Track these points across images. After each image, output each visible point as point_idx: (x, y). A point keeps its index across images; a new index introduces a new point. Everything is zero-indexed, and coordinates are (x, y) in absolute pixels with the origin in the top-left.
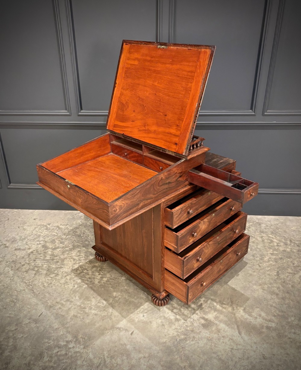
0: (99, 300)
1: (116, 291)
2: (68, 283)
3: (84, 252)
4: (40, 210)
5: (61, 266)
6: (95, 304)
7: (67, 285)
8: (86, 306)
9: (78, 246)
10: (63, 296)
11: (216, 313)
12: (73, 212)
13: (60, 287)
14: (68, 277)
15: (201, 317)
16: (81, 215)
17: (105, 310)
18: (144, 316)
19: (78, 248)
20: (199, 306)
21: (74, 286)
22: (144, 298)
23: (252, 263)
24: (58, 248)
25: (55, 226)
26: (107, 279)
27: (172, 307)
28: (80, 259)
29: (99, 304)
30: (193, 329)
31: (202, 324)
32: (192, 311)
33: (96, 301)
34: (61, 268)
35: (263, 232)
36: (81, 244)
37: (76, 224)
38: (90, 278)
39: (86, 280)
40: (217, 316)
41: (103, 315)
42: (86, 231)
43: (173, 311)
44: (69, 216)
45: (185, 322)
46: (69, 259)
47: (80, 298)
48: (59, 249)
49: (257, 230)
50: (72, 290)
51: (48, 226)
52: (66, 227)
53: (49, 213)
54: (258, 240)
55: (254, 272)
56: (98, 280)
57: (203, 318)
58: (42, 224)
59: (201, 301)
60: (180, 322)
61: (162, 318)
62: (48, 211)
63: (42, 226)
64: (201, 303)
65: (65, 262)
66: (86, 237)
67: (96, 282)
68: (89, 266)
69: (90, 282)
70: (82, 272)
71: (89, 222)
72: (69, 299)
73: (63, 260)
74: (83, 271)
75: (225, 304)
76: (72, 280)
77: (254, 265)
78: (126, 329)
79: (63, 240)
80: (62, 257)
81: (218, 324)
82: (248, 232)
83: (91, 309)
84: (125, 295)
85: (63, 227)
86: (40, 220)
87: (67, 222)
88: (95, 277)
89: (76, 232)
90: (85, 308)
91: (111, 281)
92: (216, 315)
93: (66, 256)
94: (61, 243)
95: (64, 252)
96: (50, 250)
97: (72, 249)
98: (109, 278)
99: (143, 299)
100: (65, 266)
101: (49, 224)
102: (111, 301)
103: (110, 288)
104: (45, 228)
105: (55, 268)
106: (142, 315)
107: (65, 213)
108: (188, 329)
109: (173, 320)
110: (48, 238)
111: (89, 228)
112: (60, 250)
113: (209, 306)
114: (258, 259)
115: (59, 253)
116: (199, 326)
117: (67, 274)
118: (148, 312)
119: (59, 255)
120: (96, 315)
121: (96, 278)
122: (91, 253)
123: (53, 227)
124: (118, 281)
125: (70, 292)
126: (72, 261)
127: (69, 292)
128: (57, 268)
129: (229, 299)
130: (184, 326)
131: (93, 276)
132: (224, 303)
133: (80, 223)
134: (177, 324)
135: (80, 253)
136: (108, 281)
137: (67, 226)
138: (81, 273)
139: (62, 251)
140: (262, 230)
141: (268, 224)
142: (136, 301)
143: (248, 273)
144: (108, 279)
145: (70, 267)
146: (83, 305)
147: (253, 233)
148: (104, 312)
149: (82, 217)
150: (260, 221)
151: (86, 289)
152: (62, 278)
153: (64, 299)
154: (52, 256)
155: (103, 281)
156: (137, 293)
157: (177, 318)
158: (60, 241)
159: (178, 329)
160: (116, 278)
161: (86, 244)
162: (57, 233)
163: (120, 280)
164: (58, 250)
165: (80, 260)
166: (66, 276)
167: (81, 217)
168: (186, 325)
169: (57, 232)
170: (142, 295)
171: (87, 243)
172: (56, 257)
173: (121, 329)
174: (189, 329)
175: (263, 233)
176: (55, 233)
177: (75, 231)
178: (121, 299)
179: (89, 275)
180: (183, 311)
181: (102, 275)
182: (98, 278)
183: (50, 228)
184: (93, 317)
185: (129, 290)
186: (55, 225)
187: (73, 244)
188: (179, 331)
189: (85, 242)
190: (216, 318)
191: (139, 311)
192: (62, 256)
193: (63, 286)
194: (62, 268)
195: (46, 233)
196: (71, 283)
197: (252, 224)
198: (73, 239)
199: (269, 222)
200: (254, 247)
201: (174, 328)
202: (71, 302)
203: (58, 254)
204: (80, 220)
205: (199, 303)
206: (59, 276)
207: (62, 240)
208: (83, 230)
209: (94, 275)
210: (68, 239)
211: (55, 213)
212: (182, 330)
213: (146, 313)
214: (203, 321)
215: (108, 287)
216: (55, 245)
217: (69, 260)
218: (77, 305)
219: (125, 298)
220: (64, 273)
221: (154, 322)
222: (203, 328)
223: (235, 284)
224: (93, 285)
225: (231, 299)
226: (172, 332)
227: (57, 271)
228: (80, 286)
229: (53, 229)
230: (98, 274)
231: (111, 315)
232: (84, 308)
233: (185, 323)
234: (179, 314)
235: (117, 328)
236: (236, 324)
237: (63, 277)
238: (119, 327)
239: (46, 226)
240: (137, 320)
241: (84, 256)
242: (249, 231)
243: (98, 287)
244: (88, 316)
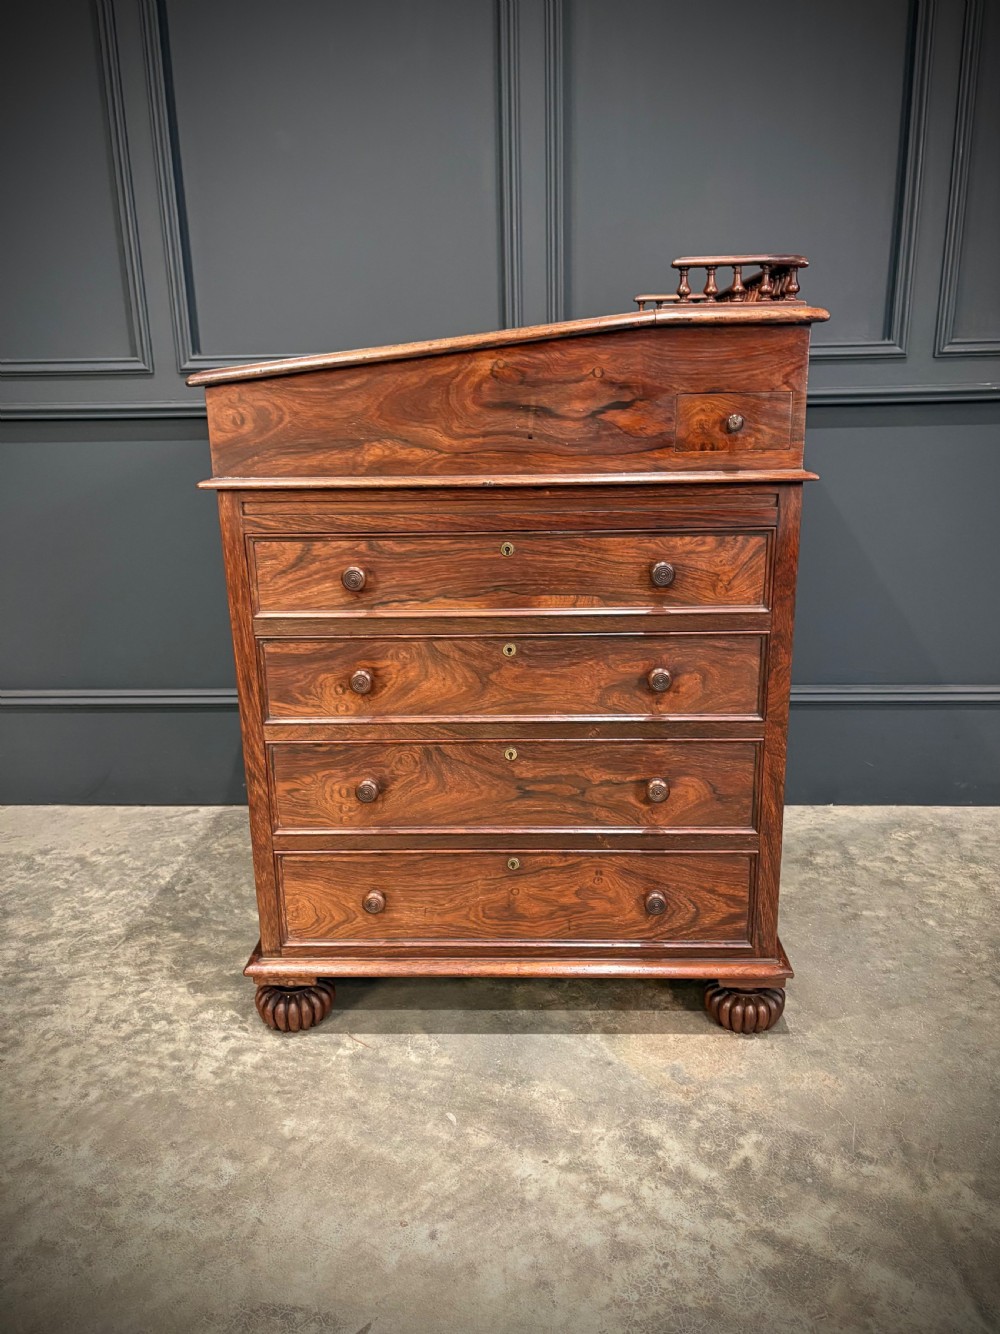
0: (202, 1160)
1: (300, 1109)
2: (60, 1082)
3: (174, 951)
4: (24, 807)
5: (47, 1006)
6: (171, 1183)
7: (52, 1088)
8: (121, 1191)
9: (150, 928)
10: (14, 1144)
11: (828, 1210)
12: (158, 811)
13: (10, 1101)
14: (65, 1056)
15: (752, 1235)
16: (191, 821)
17: (220, 1210)
18: (433, 1236)
19: (150, 934)
20: (732, 1171)
21: (87, 1095)
22: (438, 1138)
23: (959, 972)
24: (57, 934)
25: (66, 859)
26: (263, 1058)
27: (591, 1179)
28: (148, 977)
29: (196, 1181)
30: (716, 1299)
31: (763, 1271)
32: (702, 1202)
33: (185, 1163)
34: (43, 1014)
35: (973, 860)
36: (169, 918)
37: (163, 849)
38: (173, 1056)
39: (151, 1065)
40: (838, 1222)
41: (207, 1235)
42: (203, 873)
43: (597, 1201)
44: (138, 824)
45: (669, 1260)
46: (94, 978)
47: (99, 1153)
48: (57, 939)
49: (944, 852)
50: (67, 1111)
51: (39, 859)
52: (117, 859)
53: (60, 814)
54: (960, 888)
55: (981, 1008)
56: (216, 1065)
57: (768, 1238)
58: (15, 851)
59: (741, 1146)
60: (636, 1263)
61: (538, 1243)
62: (55, 811)
63: (11, 860)
64: (746, 1160)
65: (71, 991)
66: (196, 893)
67: (205, 1071)
68: (183, 1001)
69: (174, 1073)
70: (146, 1028)
71: (223, 840)
72: (37, 1156)
73: (64, 983)
74: (150, 1026)
75: (871, 1161)
76: (80, 1068)
77: (972, 982)
78: (327, 1314)
79: (91, 906)
80: (63, 970)
81: (854, 1266)
82: (910, 861)
83: (146, 1205)
84: (341, 1126)
85: (103, 860)
86: (9, 838)
87: (126, 843)
88: (204, 1050)
89: (156, 876)
90: (113, 1202)
91: (277, 1063)
92: (834, 1217)
93: (82, 964)
94: (75, 917)
95: (78, 951)
96: (14, 945)
97: (120, 938)
98: (272, 1051)
99: (437, 1148)
100: (67, 1007)
101: (44, 853)
102: (266, 1160)
103: (270, 1098)
104: (22, 864)
105: (14, 1014)
106: (424, 1231)
107: (127, 813)
108: (689, 1300)
109: (597, 1254)
110: (23, 902)
111: (217, 862)
112: (59, 945)
113: (788, 1174)
114: (985, 957)
115: (54, 955)
116: (748, 1281)
117: (66, 1040)
118: (460, 1214)
119: (48, 964)
120: (164, 1236)
121: (207, 1055)
122: (207, 953)
123: (59, 863)
124: (316, 1066)
125: (56, 1124)
126: (106, 985)
127: (50, 1124)
128: (24, 1016)
129: (890, 1135)
130: (664, 1284)
131: (193, 1047)
132: (867, 1152)
133: (182, 845)
134: (619, 1272)
135: (152, 954)
136: (265, 1065)
137: (123, 856)
138: (137, 1033)
139: (73, 945)
140: (969, 853)
141: (986, 834)
142: (399, 1158)
143: (953, 1016)
144: (266, 1055)
145: (88, 1012)
146: (105, 1186)
147: (934, 865)
148: (217, 1217)
149: (194, 827)
150: (948, 824)
151: (143, 1106)
152: (33, 1058)
153: (12, 1156)
154: (13, 969)
155: (241, 1068)
156: (405, 1116)
157: (619, 1239)
158: (72, 908)
159: (631, 1305)
160: (306, 1053)
161: (190, 918)
162: (67, 881)
163: (328, 1061)
164: (54, 943)
165: (144, 980)
166: (55, 1050)
167: (191, 825)
168: (674, 1282)
169: (71, 878)
170: (429, 1126)
171: (194, 914)
172: (35, 970)
173: (299, 1316)
174: (693, 1305)
175: (977, 863)
176: (58, 883)
177: (148, 875)
178: (318, 1152)
179: (173, 1040)
180: (649, 1204)
181: (238, 1039)
182: (215, 1052)
183: (43, 864)
184: (144, 1250)
185: (365, 1104)
186: (67, 855)
187: (127, 919)
188: (637, 1318)
189: (186, 910)
190: (839, 1234)
191: (412, 1211)
192: (65, 966)
193: (24, 1097)
194: (46, 1016)
195: (21, 882)
196: (73, 1082)
197: (917, 832)
198: (137, 902)
199: (990, 825)
200: (950, 911)
201: (606, 1300)
202: (49, 1171)
203: (49, 958)
204: (183, 836)
205: (735, 1160)
206: (22, 1052)
207: (84, 906)
208: (189, 871)
209: (200, 1042)
210: (111, 901)
211: (83, 814)
212: (655, 1308)
213: (450, 1216)
214: (766, 1256)
215: (263, 1094)
216: (44, 924)
217: (93, 982)
218: (71, 1188)
219: (342, 1144)
220: (48, 1036)
221: (489, 1265)
222: (770, 1296)
223: (904, 1063)
224: (184, 1088)
225: (895, 1132)
226: (598, 1322)
227: (20, 1029)
228: (117, 1093)
229: (55, 869)
230: (222, 1035)
231: (254, 1234)
232: (108, 1204)
233: (666, 1265)
234: (627, 1216)
235: (275, 1312)
236: (955, 1263)
237: (42, 1057)
238: (290, 1301)
239: (28, 858)
240: (392, 1260)
241: (167, 962)
242: (912, 855)
243: (209, 1094)
244: (119, 1243)
